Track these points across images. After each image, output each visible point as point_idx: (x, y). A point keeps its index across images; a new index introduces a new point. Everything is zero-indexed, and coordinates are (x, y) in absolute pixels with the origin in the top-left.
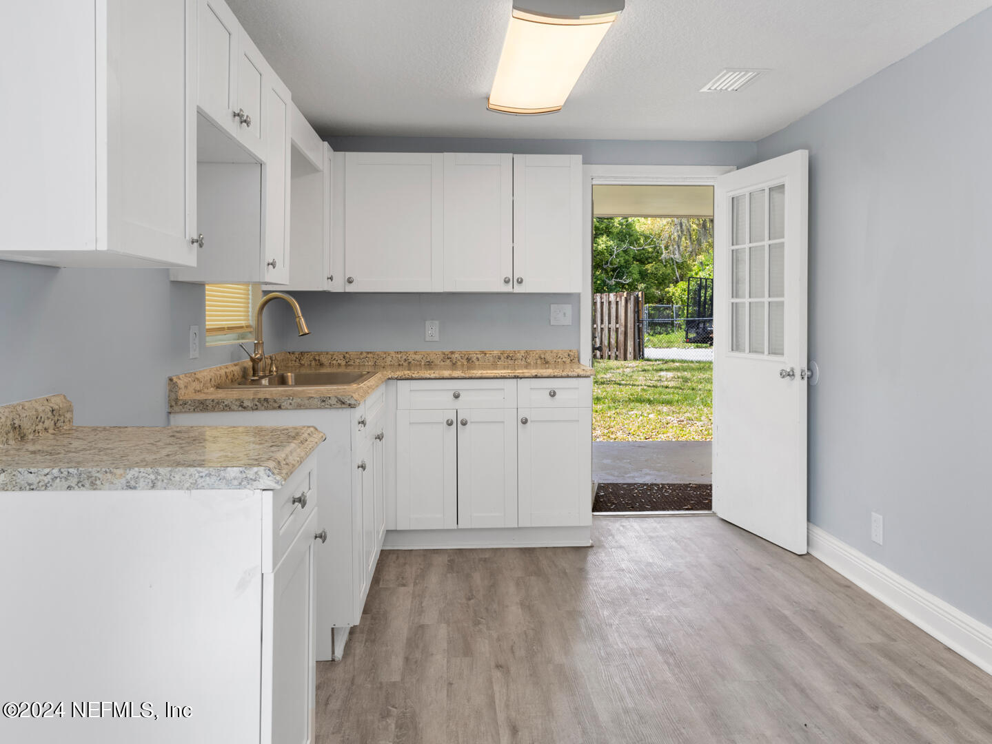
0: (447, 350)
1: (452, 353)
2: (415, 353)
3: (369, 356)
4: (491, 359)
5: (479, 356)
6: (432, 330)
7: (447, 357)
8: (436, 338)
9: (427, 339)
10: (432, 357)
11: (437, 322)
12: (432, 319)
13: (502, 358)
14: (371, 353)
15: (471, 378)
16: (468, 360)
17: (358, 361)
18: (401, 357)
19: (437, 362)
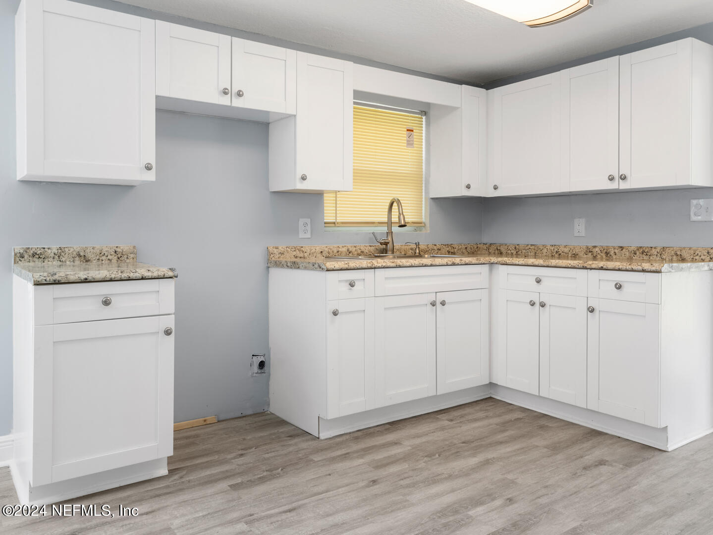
0: (590, 245)
1: (595, 247)
2: (565, 246)
3: (533, 247)
4: (627, 253)
5: (616, 251)
6: (580, 227)
7: (589, 251)
8: (583, 234)
9: (575, 235)
10: (577, 250)
11: (584, 219)
12: (580, 218)
13: (638, 253)
14: (534, 245)
15: (548, 266)
16: (607, 253)
17: (524, 251)
18: (554, 249)
19: (581, 254)
